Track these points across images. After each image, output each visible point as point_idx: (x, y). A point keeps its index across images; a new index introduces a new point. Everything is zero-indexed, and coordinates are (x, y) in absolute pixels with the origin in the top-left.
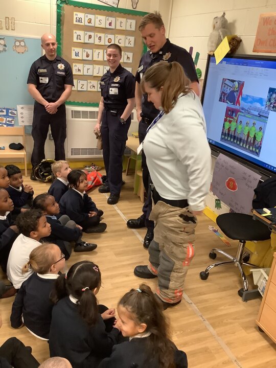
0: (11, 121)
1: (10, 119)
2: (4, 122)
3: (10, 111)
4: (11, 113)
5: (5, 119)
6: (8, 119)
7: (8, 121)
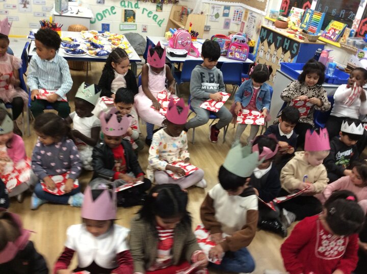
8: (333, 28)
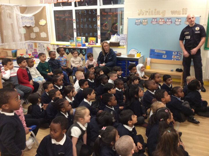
0: (178, 58)
1: (178, 57)
2: (175, 58)
3: (179, 53)
4: (179, 54)
5: (176, 56)
6: (177, 57)
7: (177, 58)
8: (91, 41)
